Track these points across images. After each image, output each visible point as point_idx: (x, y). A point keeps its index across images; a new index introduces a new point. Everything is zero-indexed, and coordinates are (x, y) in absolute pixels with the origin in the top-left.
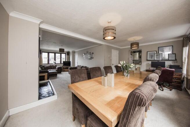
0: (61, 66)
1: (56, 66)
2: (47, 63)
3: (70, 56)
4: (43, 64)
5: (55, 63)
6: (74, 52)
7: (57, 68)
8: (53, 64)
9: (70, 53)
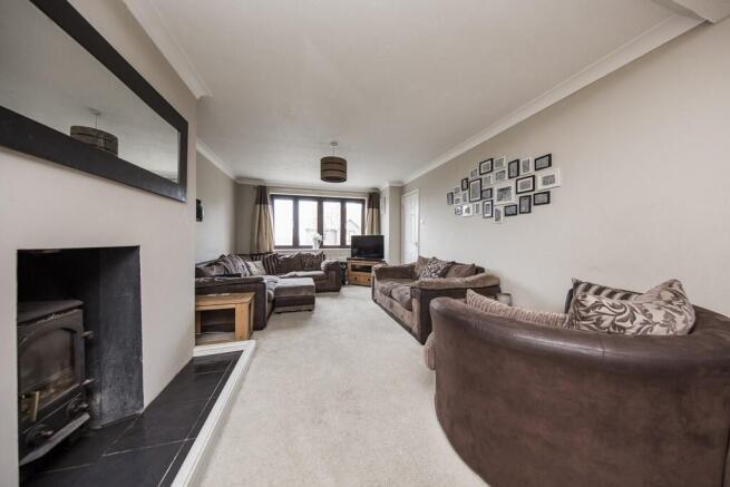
0: (343, 259)
1: (322, 257)
2: (291, 244)
3: (382, 212)
4: (277, 247)
5: (322, 246)
6: (400, 191)
7: (323, 265)
8: (311, 247)
9: (382, 196)
